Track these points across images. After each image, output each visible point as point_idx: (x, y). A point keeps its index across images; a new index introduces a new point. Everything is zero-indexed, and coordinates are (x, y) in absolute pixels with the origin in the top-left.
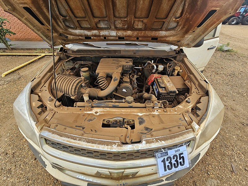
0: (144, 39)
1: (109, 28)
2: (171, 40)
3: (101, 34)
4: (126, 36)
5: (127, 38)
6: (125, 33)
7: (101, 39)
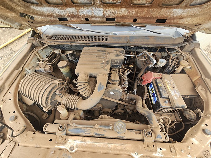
0: (145, 21)
1: (91, 3)
2: (186, 23)
3: (81, 14)
4: (117, 17)
5: (119, 19)
6: (116, 12)
7: (82, 21)
